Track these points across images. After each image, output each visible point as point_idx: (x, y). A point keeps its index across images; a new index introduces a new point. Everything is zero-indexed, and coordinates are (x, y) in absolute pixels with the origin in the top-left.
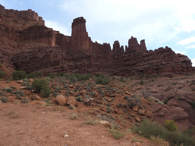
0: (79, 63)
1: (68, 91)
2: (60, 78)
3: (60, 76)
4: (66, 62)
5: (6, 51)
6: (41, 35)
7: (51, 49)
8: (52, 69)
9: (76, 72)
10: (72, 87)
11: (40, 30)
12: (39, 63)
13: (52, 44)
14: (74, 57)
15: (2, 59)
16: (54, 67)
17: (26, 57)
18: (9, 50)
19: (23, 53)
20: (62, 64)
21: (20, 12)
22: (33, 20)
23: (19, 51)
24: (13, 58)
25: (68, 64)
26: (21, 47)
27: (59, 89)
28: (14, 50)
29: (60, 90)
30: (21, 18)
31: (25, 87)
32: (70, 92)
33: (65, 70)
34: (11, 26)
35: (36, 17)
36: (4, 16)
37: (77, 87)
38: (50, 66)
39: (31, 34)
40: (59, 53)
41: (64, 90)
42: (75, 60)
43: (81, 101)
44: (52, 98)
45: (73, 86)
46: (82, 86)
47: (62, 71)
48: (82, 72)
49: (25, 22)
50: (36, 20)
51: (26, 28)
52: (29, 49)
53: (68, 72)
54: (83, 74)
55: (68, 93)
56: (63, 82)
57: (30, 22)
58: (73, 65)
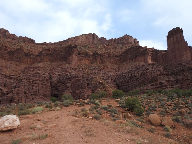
0: (180, 77)
1: (164, 109)
2: (158, 95)
3: (158, 93)
4: (164, 77)
5: (110, 74)
6: (137, 55)
7: (147, 67)
8: (150, 86)
9: (178, 87)
10: (170, 105)
11: (135, 51)
12: (137, 81)
13: (148, 61)
14: (173, 71)
15: (107, 81)
16: (152, 84)
17: (126, 77)
18: (112, 72)
19: (123, 73)
20: (160, 80)
21: (118, 39)
22: (129, 43)
23: (119, 73)
24: (115, 79)
25: (167, 80)
26: (121, 69)
27: (154, 107)
28: (116, 72)
29: (156, 109)
30: (119, 44)
31: (119, 106)
32: (166, 110)
33: (164, 86)
34: (112, 52)
35: (131, 40)
36: (106, 45)
37: (177, 105)
38: (148, 83)
39: (128, 56)
40: (156, 69)
41: (160, 108)
42: (176, 74)
43: (181, 122)
44: (146, 117)
45: (172, 104)
46: (182, 104)
47: (161, 87)
48: (185, 87)
49: (122, 46)
50: (131, 43)
51: (124, 51)
52: (127, 69)
53: (168, 88)
54: (186, 89)
55: (164, 112)
56: (160, 99)
57: (126, 46)
58: (173, 80)
